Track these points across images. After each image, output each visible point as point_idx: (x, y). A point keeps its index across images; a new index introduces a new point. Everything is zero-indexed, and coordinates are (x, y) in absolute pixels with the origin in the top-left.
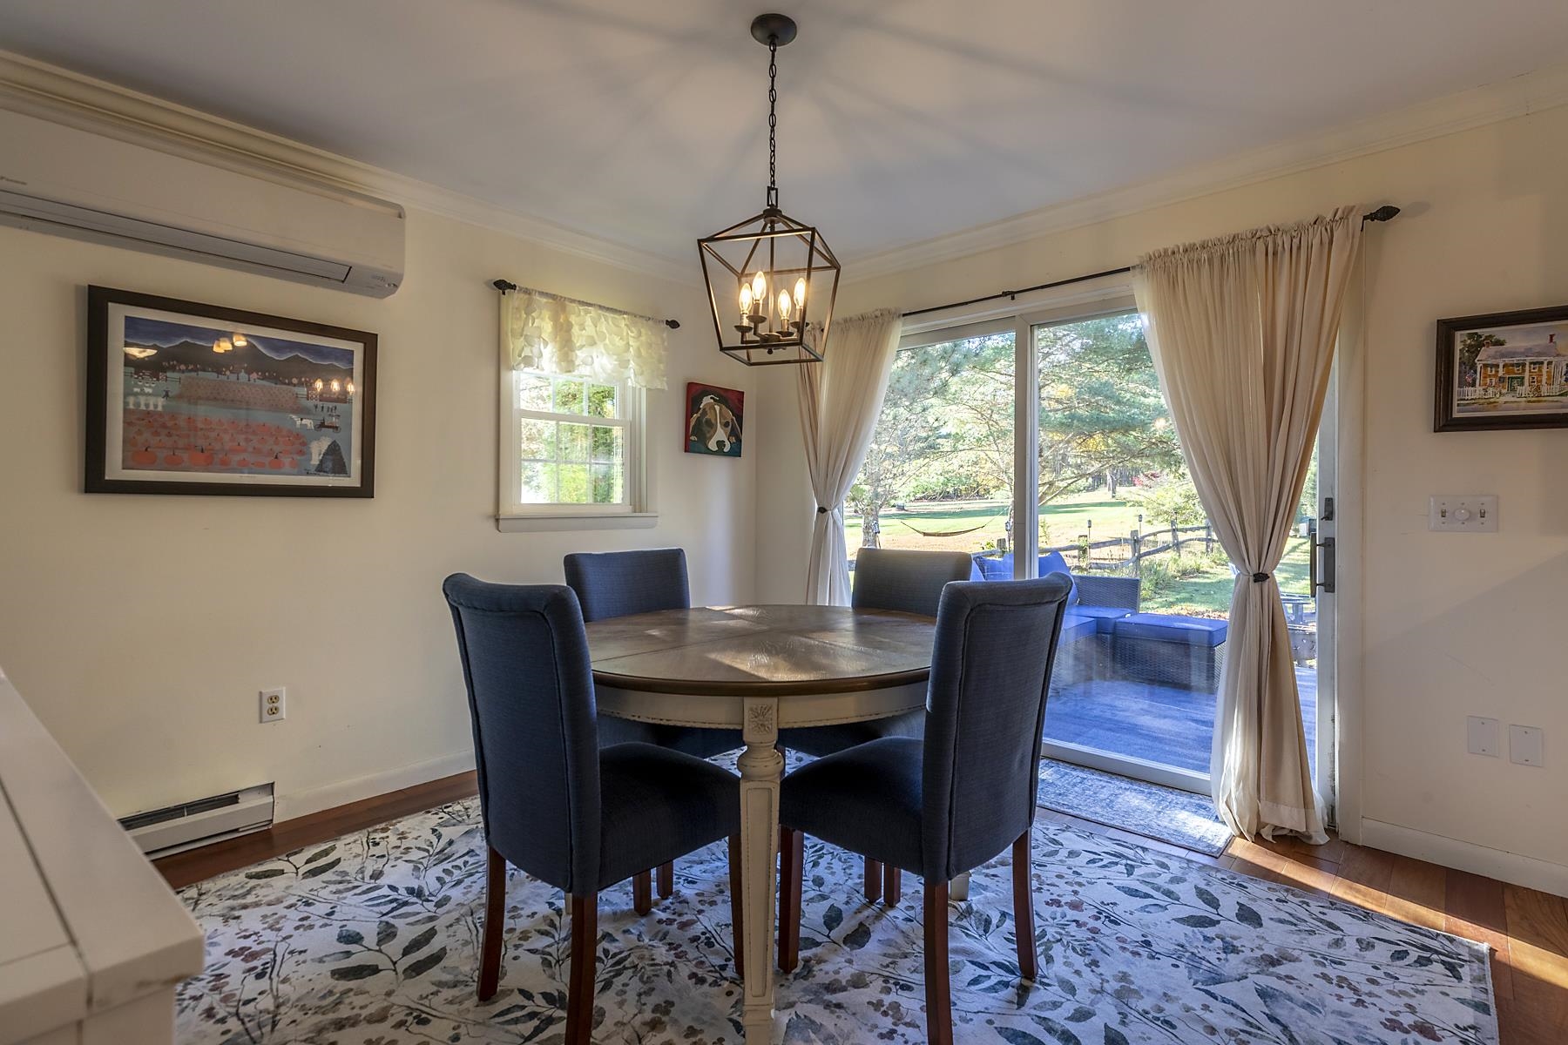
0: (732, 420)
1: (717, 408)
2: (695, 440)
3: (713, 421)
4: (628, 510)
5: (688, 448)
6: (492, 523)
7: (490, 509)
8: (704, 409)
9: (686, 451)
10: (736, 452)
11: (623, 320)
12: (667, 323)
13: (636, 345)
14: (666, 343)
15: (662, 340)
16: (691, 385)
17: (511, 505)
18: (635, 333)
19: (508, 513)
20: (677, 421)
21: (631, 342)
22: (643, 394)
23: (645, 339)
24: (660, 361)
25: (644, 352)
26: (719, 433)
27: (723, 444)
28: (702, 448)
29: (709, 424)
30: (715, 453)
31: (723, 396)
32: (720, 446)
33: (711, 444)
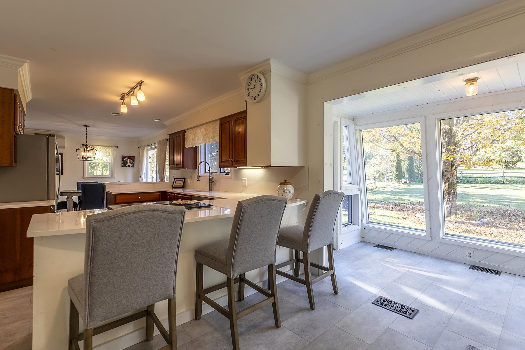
0: (132, 161)
1: (128, 160)
2: (124, 164)
4: (110, 176)
6: (83, 178)
7: (82, 176)
8: (125, 160)
10: (133, 166)
11: (106, 147)
12: (116, 147)
13: (108, 151)
14: (115, 150)
15: (114, 150)
16: (122, 156)
17: (86, 176)
18: (108, 149)
19: (85, 177)
20: (120, 162)
21: (107, 151)
22: (112, 158)
23: (110, 150)
24: (114, 153)
25: (110, 152)
26: (129, 164)
27: (130, 165)
28: (125, 166)
29: (126, 162)
30: (128, 167)
31: (129, 157)
32: (129, 166)
33: (127, 165)
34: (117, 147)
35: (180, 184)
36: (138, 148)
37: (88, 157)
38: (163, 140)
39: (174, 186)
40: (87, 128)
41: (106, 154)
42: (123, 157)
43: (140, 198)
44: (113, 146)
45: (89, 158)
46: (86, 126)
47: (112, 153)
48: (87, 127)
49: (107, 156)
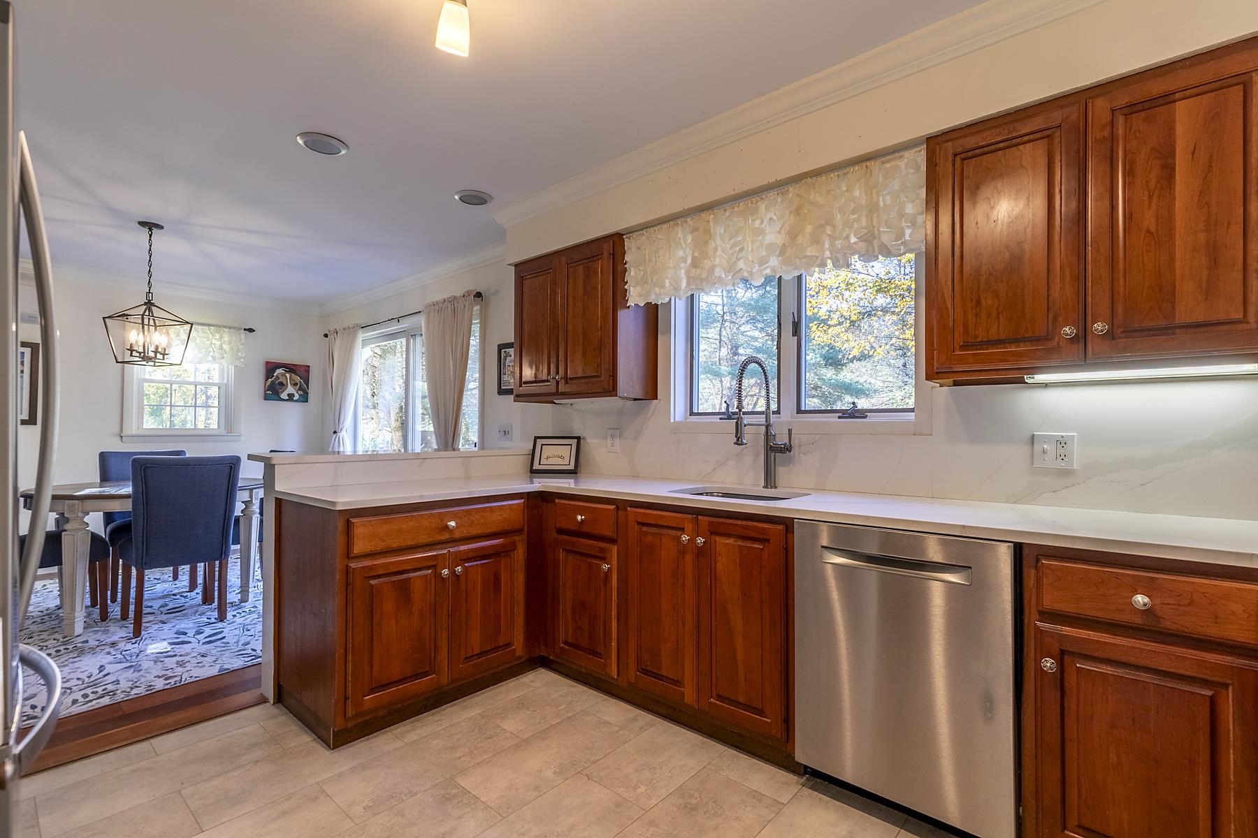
0: (300, 382)
1: (288, 375)
2: (273, 392)
3: (284, 383)
4: (223, 432)
5: (266, 398)
6: (119, 438)
7: (117, 430)
8: (277, 376)
9: (265, 399)
10: (305, 398)
11: (209, 330)
12: (245, 329)
13: (218, 343)
14: (244, 341)
15: (241, 339)
16: (267, 363)
17: (132, 428)
18: (218, 336)
19: (129, 433)
20: (257, 383)
21: (214, 341)
22: (232, 369)
23: (226, 339)
24: (238, 351)
25: (225, 347)
26: (290, 389)
27: (293, 395)
28: (277, 397)
29: (281, 384)
30: (287, 400)
31: (291, 368)
32: (291, 397)
33: (284, 396)
34: (251, 330)
35: (561, 457)
36: (326, 336)
37: (156, 352)
38: (455, 298)
39: (536, 466)
40: (151, 236)
41: (211, 354)
42: (271, 368)
43: (452, 524)
44: (236, 325)
45: (159, 356)
46: (150, 226)
47: (232, 349)
48: (155, 231)
49: (214, 358)
